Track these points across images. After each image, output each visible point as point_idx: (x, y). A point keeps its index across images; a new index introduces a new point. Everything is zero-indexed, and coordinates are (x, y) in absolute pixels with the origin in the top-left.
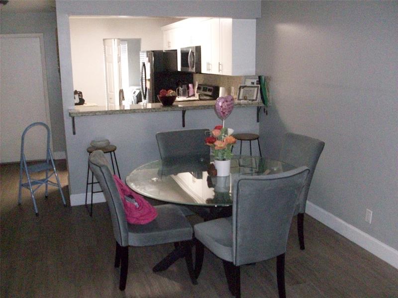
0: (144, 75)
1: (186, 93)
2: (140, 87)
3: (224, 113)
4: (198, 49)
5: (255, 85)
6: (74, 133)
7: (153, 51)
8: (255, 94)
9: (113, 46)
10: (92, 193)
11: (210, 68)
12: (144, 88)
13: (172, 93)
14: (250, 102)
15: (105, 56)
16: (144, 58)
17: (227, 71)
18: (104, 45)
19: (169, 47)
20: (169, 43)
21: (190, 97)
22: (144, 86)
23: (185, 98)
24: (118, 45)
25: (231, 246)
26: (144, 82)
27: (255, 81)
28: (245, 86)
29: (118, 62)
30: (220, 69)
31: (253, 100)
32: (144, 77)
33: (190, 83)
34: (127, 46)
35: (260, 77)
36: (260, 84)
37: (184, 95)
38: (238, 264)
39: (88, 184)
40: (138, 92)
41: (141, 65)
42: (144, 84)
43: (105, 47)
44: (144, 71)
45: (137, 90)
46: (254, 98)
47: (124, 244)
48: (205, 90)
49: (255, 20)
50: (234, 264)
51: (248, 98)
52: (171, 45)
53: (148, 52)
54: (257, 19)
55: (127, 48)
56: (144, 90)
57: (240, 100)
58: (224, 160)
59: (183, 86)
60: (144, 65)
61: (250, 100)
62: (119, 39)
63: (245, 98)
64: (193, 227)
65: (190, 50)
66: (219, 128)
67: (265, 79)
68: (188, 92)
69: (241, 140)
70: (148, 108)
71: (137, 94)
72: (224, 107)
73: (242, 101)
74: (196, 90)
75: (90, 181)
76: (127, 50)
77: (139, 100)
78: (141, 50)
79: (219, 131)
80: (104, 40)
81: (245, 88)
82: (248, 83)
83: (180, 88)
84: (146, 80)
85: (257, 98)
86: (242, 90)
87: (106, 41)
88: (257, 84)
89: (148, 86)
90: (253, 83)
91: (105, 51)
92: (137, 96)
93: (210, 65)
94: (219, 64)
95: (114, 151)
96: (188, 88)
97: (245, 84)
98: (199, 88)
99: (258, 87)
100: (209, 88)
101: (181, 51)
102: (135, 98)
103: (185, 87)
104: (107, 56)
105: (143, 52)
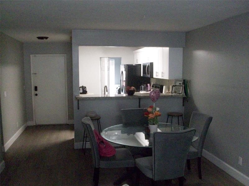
0: (122, 78)
1: (146, 89)
2: (120, 85)
3: (154, 99)
4: (152, 64)
5: (181, 85)
6: (78, 109)
7: (127, 65)
8: (181, 90)
9: (105, 61)
10: (86, 142)
11: (158, 75)
12: (122, 86)
13: (133, 89)
14: (178, 95)
15: (101, 66)
16: (123, 69)
17: (166, 77)
18: (101, 61)
19: (137, 62)
20: (137, 60)
21: (148, 91)
22: (122, 85)
23: (145, 92)
24: (109, 61)
25: (152, 170)
26: (122, 82)
27: (181, 83)
28: (176, 86)
29: (108, 71)
30: (163, 75)
31: (180, 94)
32: (122, 79)
33: (149, 83)
34: (114, 61)
35: (184, 80)
36: (184, 84)
37: (144, 90)
38: (155, 180)
39: (84, 137)
40: (119, 88)
41: (121, 72)
42: (122, 84)
43: (101, 62)
44: (122, 76)
45: (118, 86)
46: (181, 92)
47: (97, 167)
48: (156, 87)
49: (182, 48)
50: (154, 179)
51: (177, 92)
52: (138, 61)
53: (124, 65)
54: (183, 47)
55: (114, 62)
56: (122, 87)
57: (173, 93)
58: (154, 124)
59: (144, 85)
60: (122, 72)
61: (178, 93)
62: (109, 58)
63: (175, 92)
64: (135, 160)
65: (147, 65)
66: (151, 107)
67: (187, 81)
68: (147, 89)
69: (172, 116)
70: (124, 96)
71: (118, 89)
72: (154, 96)
73: (173, 94)
74: (151, 87)
75: (85, 136)
76: (114, 64)
77: (119, 93)
78: (122, 64)
79: (151, 109)
80: (100, 58)
81: (176, 87)
82: (178, 84)
83: (142, 86)
84: (123, 81)
85: (182, 92)
86: (174, 88)
87: (101, 58)
88: (183, 84)
89: (124, 85)
90: (180, 84)
91: (101, 64)
92: (118, 90)
93: (158, 74)
94: (162, 73)
95: (99, 119)
96: (147, 86)
97: (176, 84)
98: (153, 86)
99: (183, 86)
100: (158, 86)
101: (143, 65)
102: (117, 91)
103: (145, 85)
104: (102, 67)
105: (122, 65)
